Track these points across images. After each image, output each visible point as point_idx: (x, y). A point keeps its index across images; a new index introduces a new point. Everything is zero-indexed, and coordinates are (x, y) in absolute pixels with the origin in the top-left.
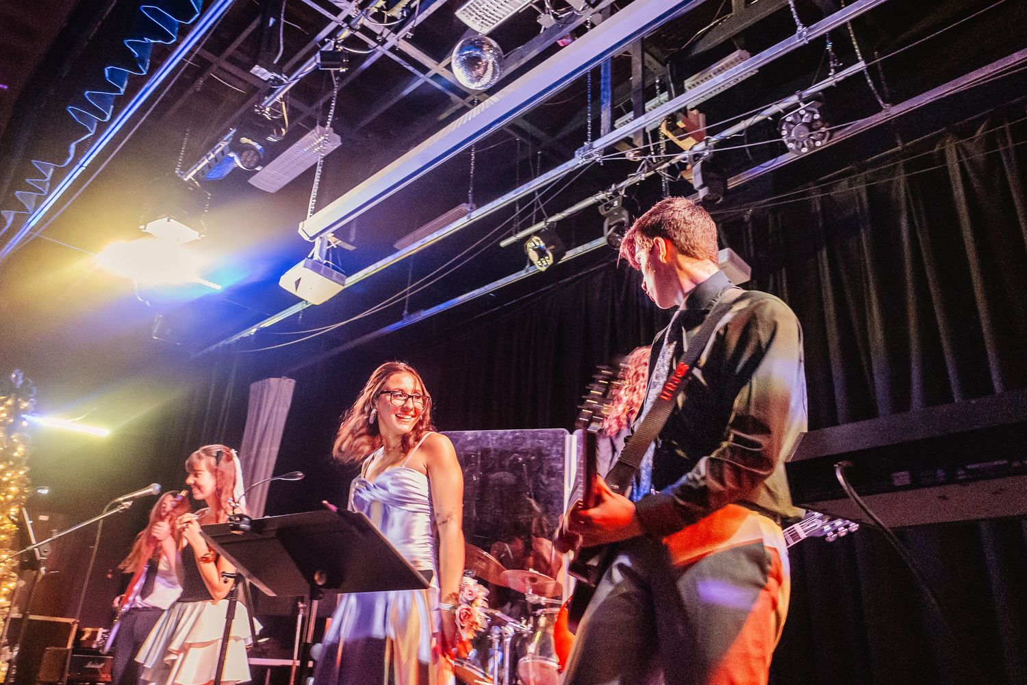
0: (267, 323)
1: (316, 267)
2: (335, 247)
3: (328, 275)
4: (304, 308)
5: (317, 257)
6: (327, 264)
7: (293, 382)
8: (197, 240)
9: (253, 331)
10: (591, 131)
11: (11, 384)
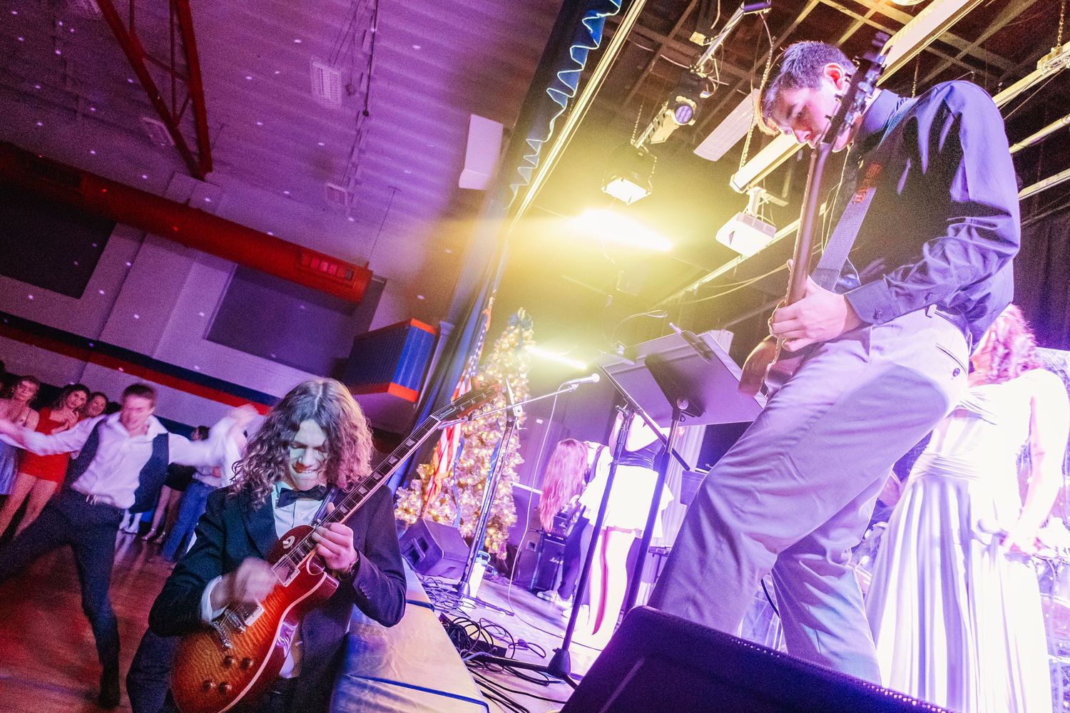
0: (708, 278)
1: (747, 220)
2: (768, 203)
3: (759, 228)
4: (739, 262)
5: (750, 212)
6: (759, 218)
7: (732, 334)
8: (645, 197)
9: (696, 286)
10: (1062, 34)
11: (517, 318)
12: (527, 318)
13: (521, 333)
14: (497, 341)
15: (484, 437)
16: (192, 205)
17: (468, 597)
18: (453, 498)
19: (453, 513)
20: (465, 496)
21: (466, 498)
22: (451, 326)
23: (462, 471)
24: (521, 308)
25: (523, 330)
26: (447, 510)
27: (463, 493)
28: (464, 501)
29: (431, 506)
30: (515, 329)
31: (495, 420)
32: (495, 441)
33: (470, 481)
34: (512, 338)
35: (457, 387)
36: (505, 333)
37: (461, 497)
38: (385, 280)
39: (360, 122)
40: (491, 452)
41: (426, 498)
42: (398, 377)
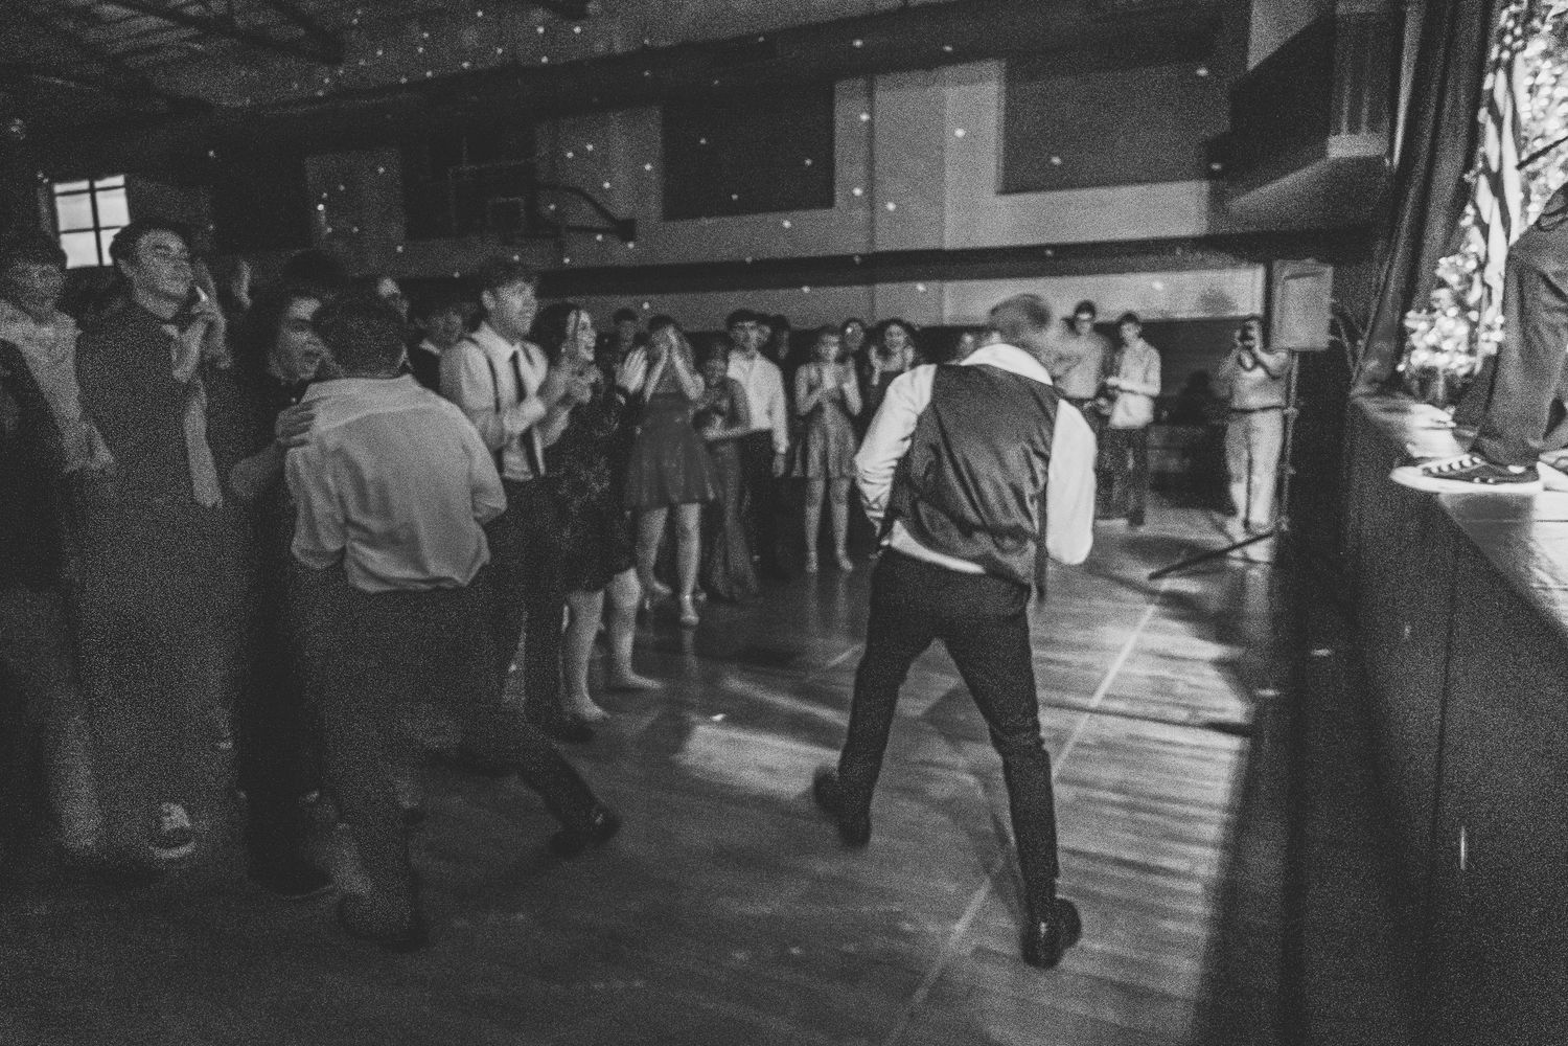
41: (1473, 315)
42: (1338, 123)
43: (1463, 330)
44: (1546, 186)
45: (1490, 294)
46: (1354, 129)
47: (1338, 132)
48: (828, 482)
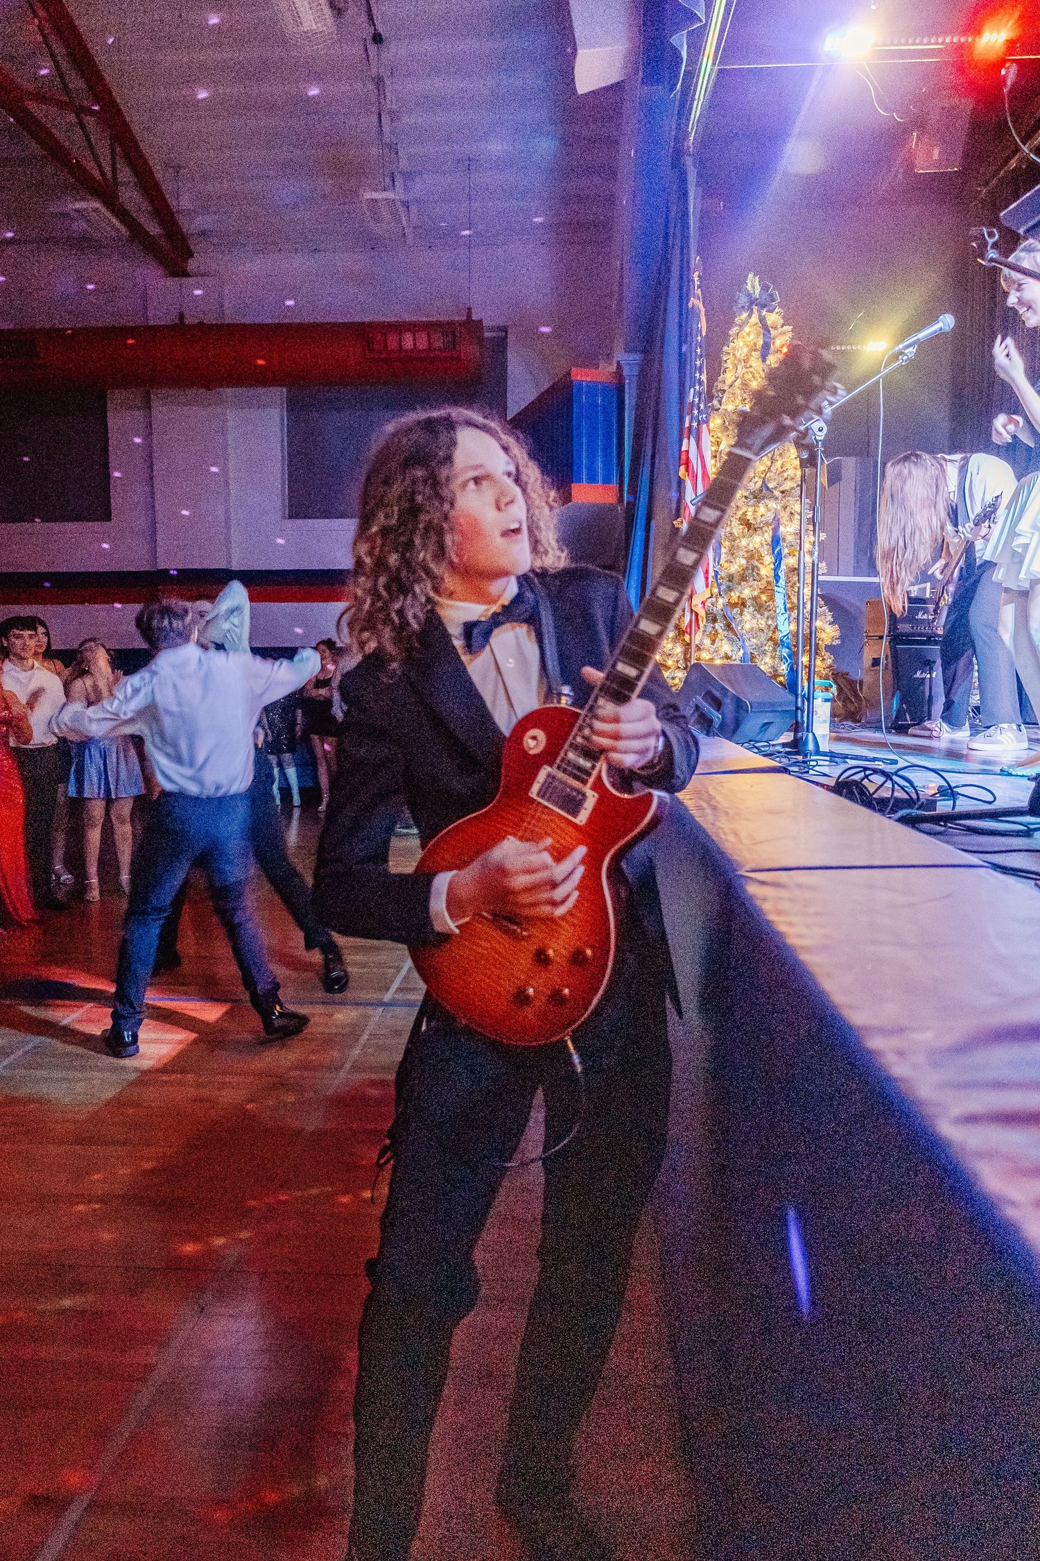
11: (749, 295)
12: (765, 288)
13: (762, 320)
14: (725, 348)
15: (749, 516)
16: (189, 321)
17: (818, 752)
18: (728, 627)
19: (735, 649)
20: (747, 616)
21: (749, 621)
22: (637, 357)
23: (730, 581)
24: (751, 276)
25: (764, 312)
26: (726, 648)
27: (741, 614)
28: (748, 626)
29: (699, 648)
30: (750, 316)
31: (759, 484)
32: (770, 516)
33: (747, 593)
34: (749, 334)
35: (684, 448)
36: (734, 330)
37: (741, 621)
38: (504, 329)
39: (374, 62)
40: (768, 536)
41: (687, 637)
42: (580, 473)
43: (679, 650)
44: (731, 534)
45: (697, 620)
46: (592, 479)
47: (579, 480)
48: (109, 802)
